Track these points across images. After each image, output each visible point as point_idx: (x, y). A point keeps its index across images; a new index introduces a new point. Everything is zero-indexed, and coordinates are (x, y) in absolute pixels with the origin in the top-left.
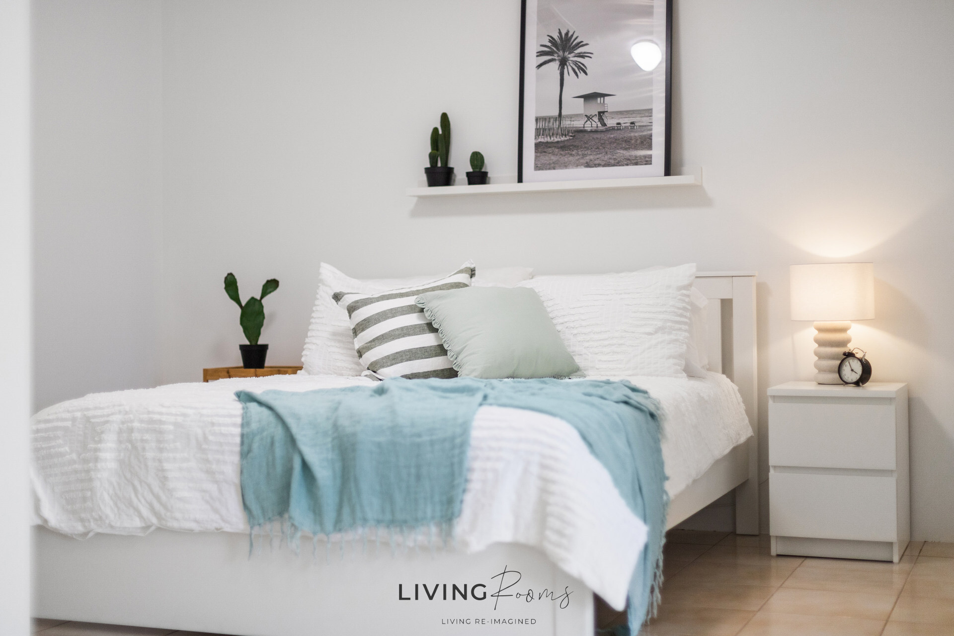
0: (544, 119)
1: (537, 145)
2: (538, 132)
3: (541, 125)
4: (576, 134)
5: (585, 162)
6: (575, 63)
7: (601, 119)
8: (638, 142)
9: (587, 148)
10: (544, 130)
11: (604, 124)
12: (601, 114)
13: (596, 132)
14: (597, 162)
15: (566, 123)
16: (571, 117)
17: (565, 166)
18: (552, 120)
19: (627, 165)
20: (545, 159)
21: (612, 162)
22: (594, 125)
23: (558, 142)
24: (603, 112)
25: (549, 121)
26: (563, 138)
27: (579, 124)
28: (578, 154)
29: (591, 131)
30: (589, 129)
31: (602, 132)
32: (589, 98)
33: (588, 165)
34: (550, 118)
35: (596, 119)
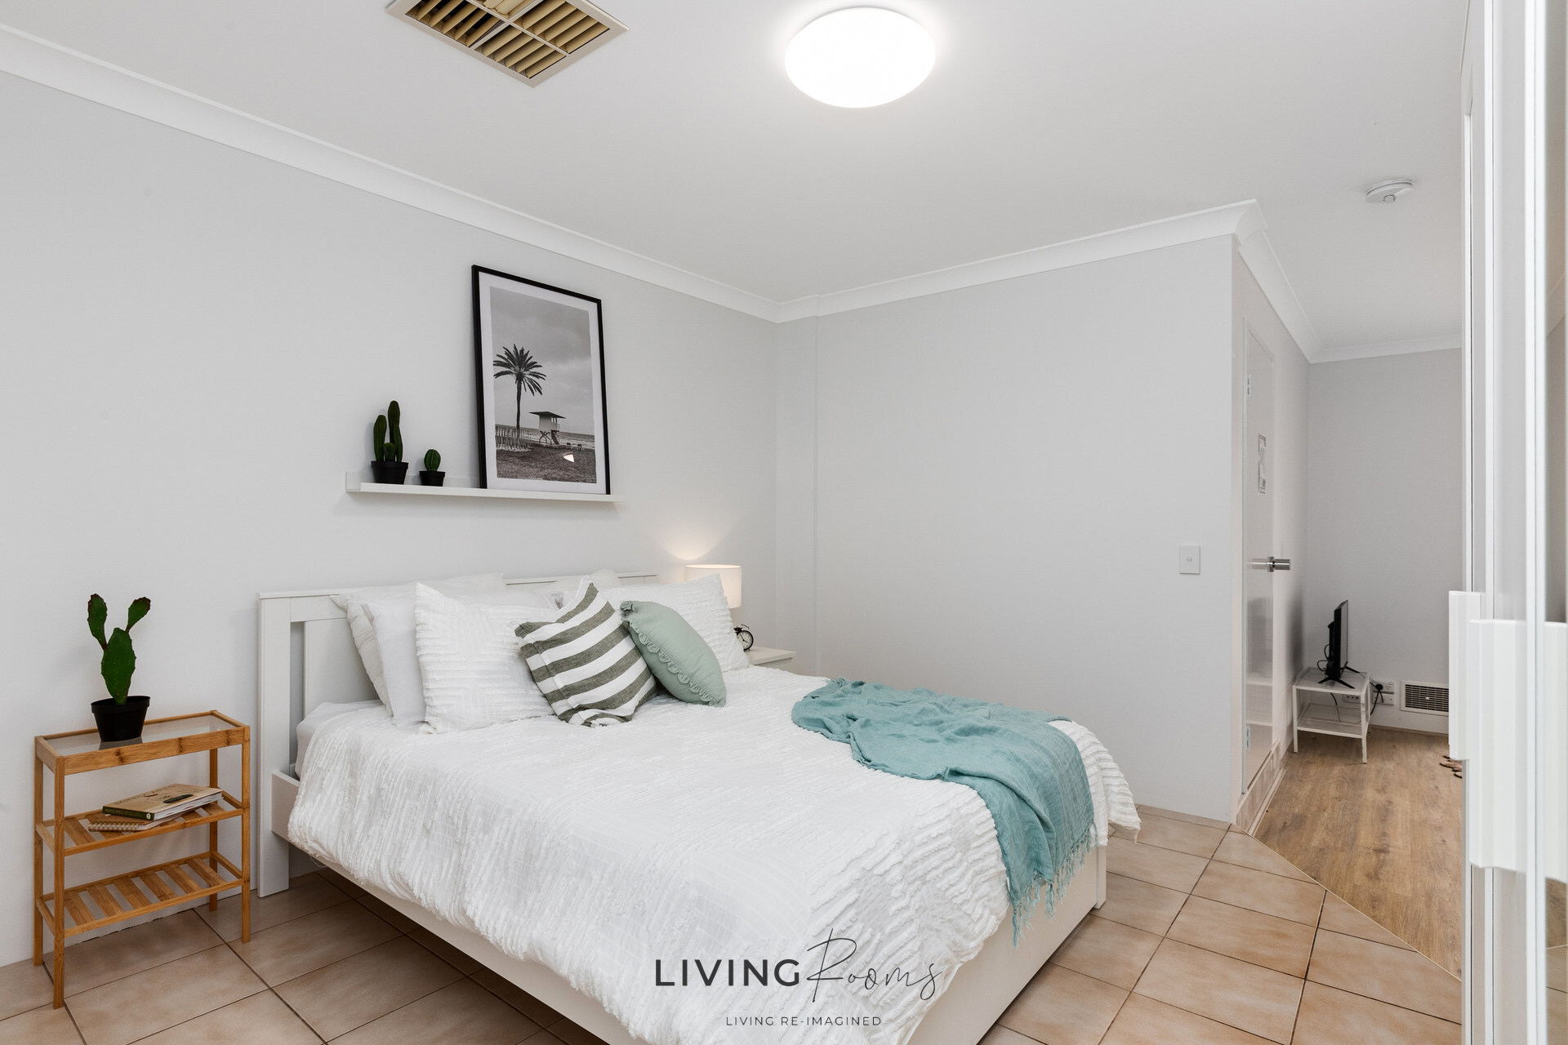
0: (504, 428)
1: (499, 453)
2: (499, 440)
3: (501, 433)
4: (534, 447)
5: (543, 474)
6: (531, 381)
7: (554, 437)
8: (586, 462)
9: (544, 462)
10: (504, 438)
11: (557, 443)
12: (554, 433)
13: (550, 448)
14: (553, 476)
15: (524, 436)
16: (529, 431)
17: (526, 476)
18: (511, 431)
19: (578, 481)
20: (507, 467)
21: (566, 477)
22: (549, 442)
23: (518, 452)
24: (556, 431)
25: (509, 431)
26: (523, 450)
27: (535, 438)
28: (537, 467)
29: (546, 447)
30: (545, 444)
31: (555, 449)
32: (545, 416)
33: (546, 478)
34: (509, 428)
35: (550, 436)
